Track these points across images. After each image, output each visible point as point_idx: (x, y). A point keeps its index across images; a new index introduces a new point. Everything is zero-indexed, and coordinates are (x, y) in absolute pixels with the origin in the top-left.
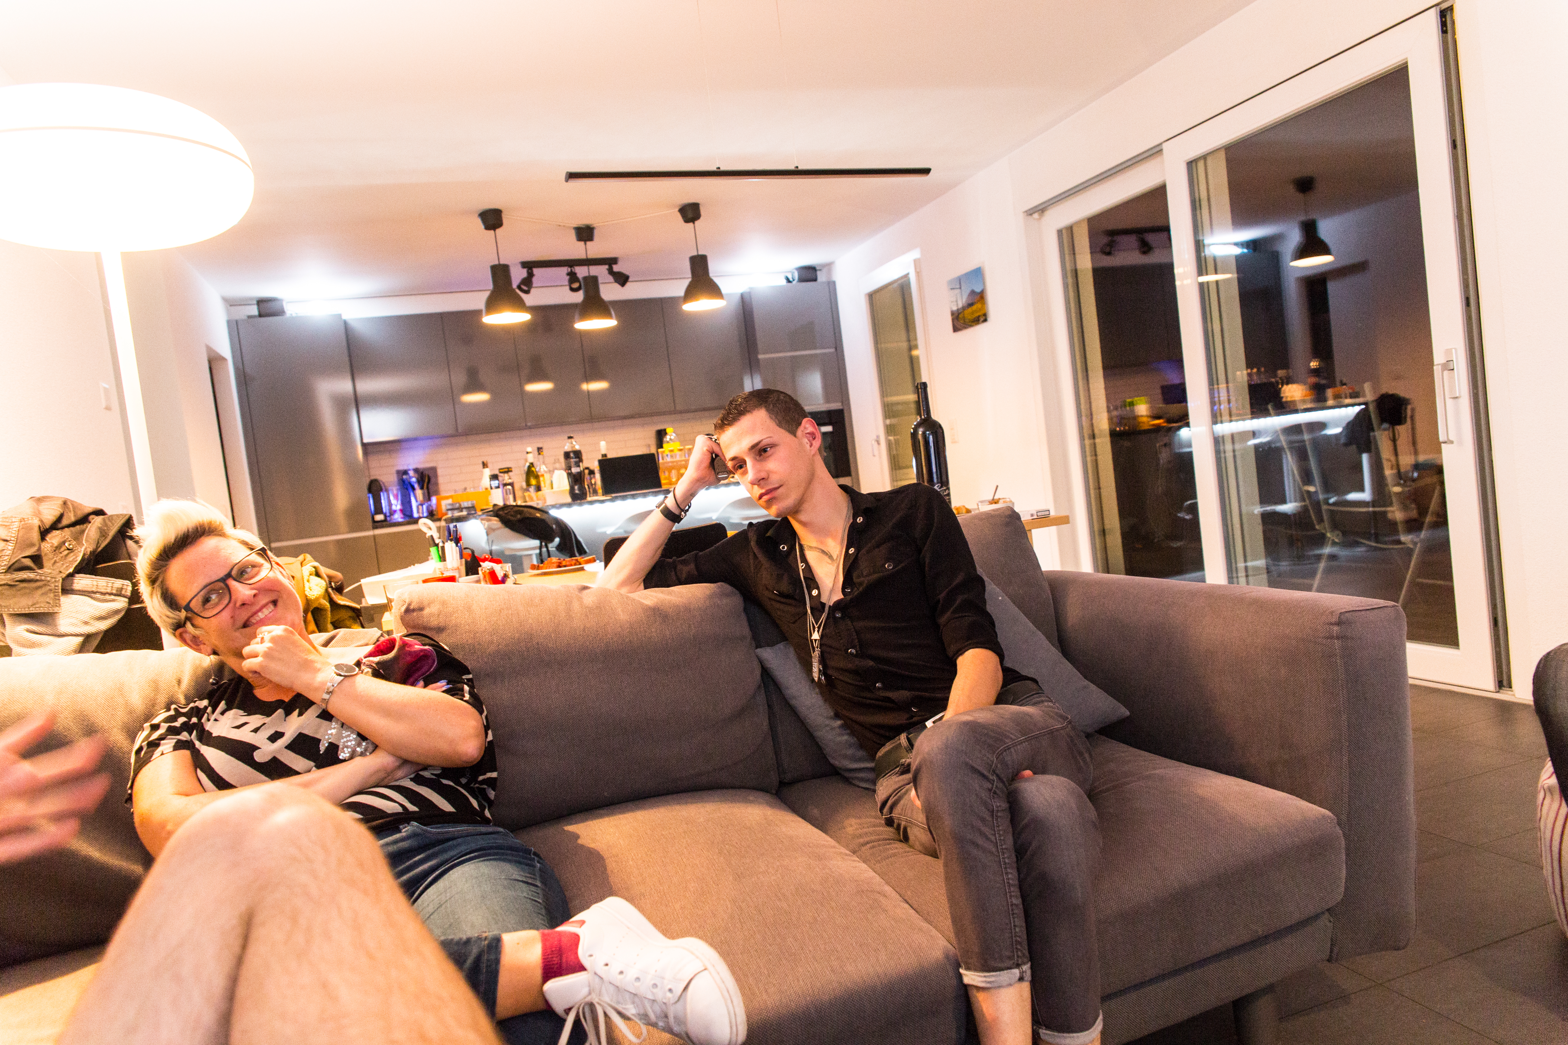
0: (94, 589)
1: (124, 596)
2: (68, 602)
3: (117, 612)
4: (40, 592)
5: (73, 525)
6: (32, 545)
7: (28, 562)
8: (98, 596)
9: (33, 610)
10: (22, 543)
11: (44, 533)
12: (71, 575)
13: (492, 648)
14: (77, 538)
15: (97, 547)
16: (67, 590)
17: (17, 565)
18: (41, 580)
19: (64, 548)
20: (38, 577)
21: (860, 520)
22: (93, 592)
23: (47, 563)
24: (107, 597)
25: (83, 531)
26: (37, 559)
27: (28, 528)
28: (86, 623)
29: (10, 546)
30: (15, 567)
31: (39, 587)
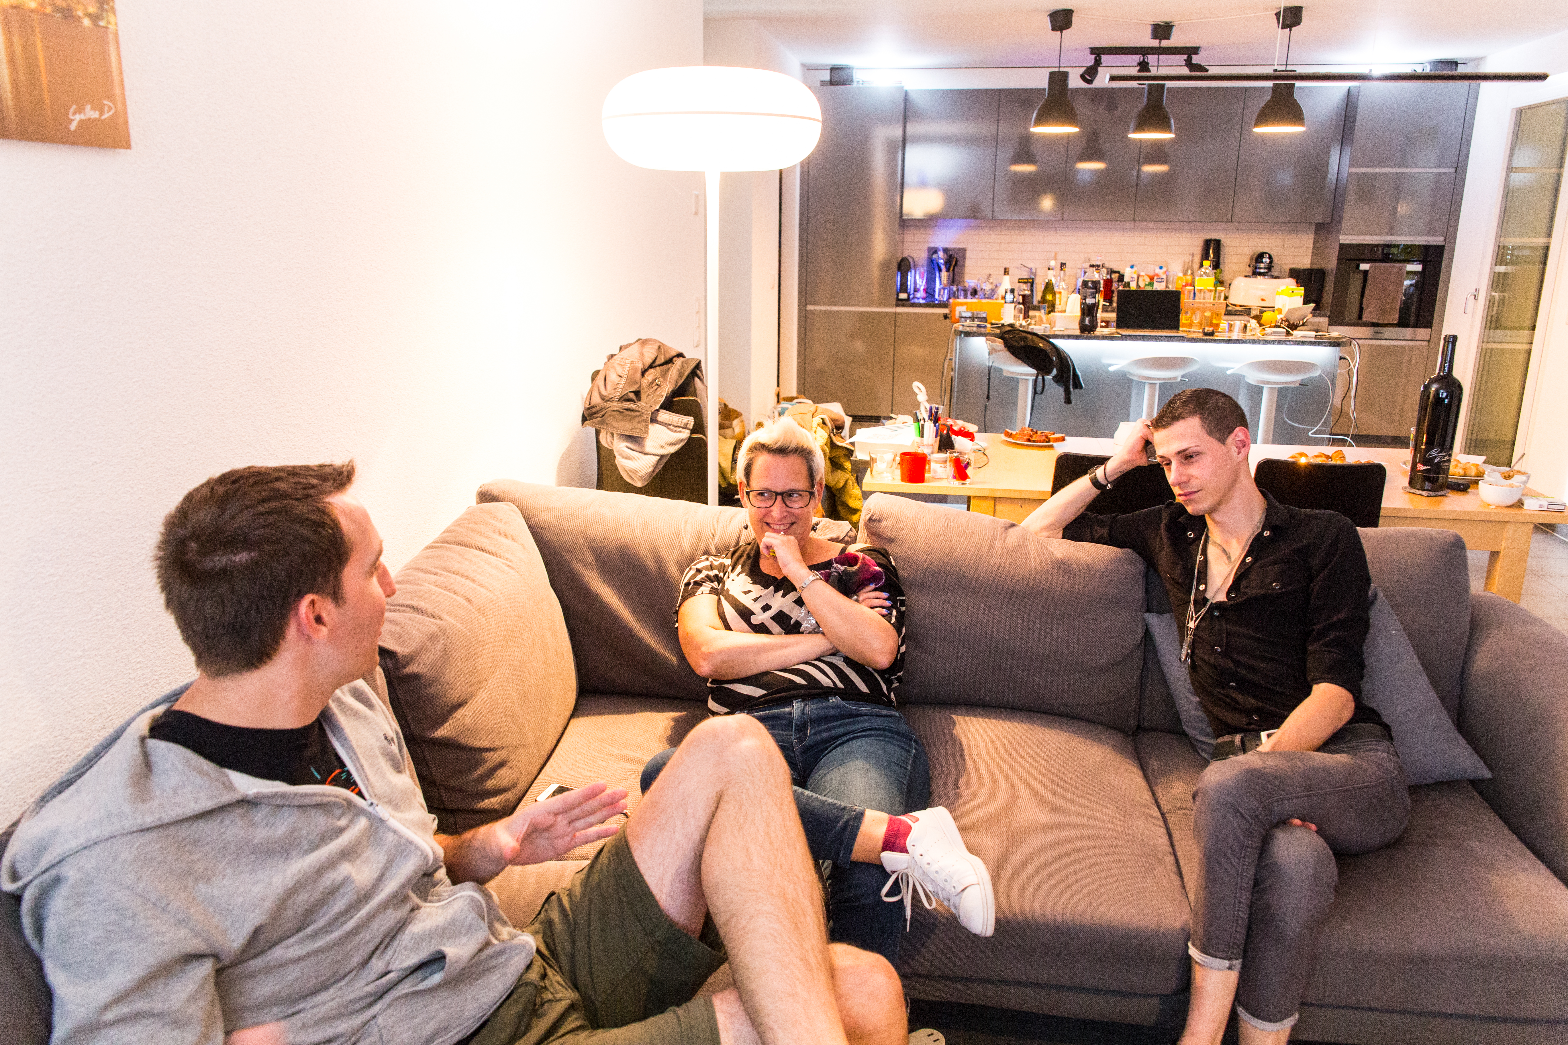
0: (670, 423)
1: (688, 429)
2: (655, 430)
3: (682, 440)
4: (637, 420)
5: (662, 365)
6: (636, 383)
7: (632, 396)
8: (672, 427)
9: (631, 434)
10: (631, 381)
11: (643, 373)
12: (658, 410)
13: (925, 565)
14: (664, 375)
15: (676, 386)
16: (653, 420)
17: (625, 397)
18: (639, 411)
19: (655, 384)
20: (637, 409)
21: (1267, 533)
22: (669, 424)
23: (643, 396)
24: (678, 429)
25: (668, 370)
26: (637, 393)
27: (634, 369)
28: (662, 447)
29: (623, 381)
30: (624, 399)
31: (637, 416)
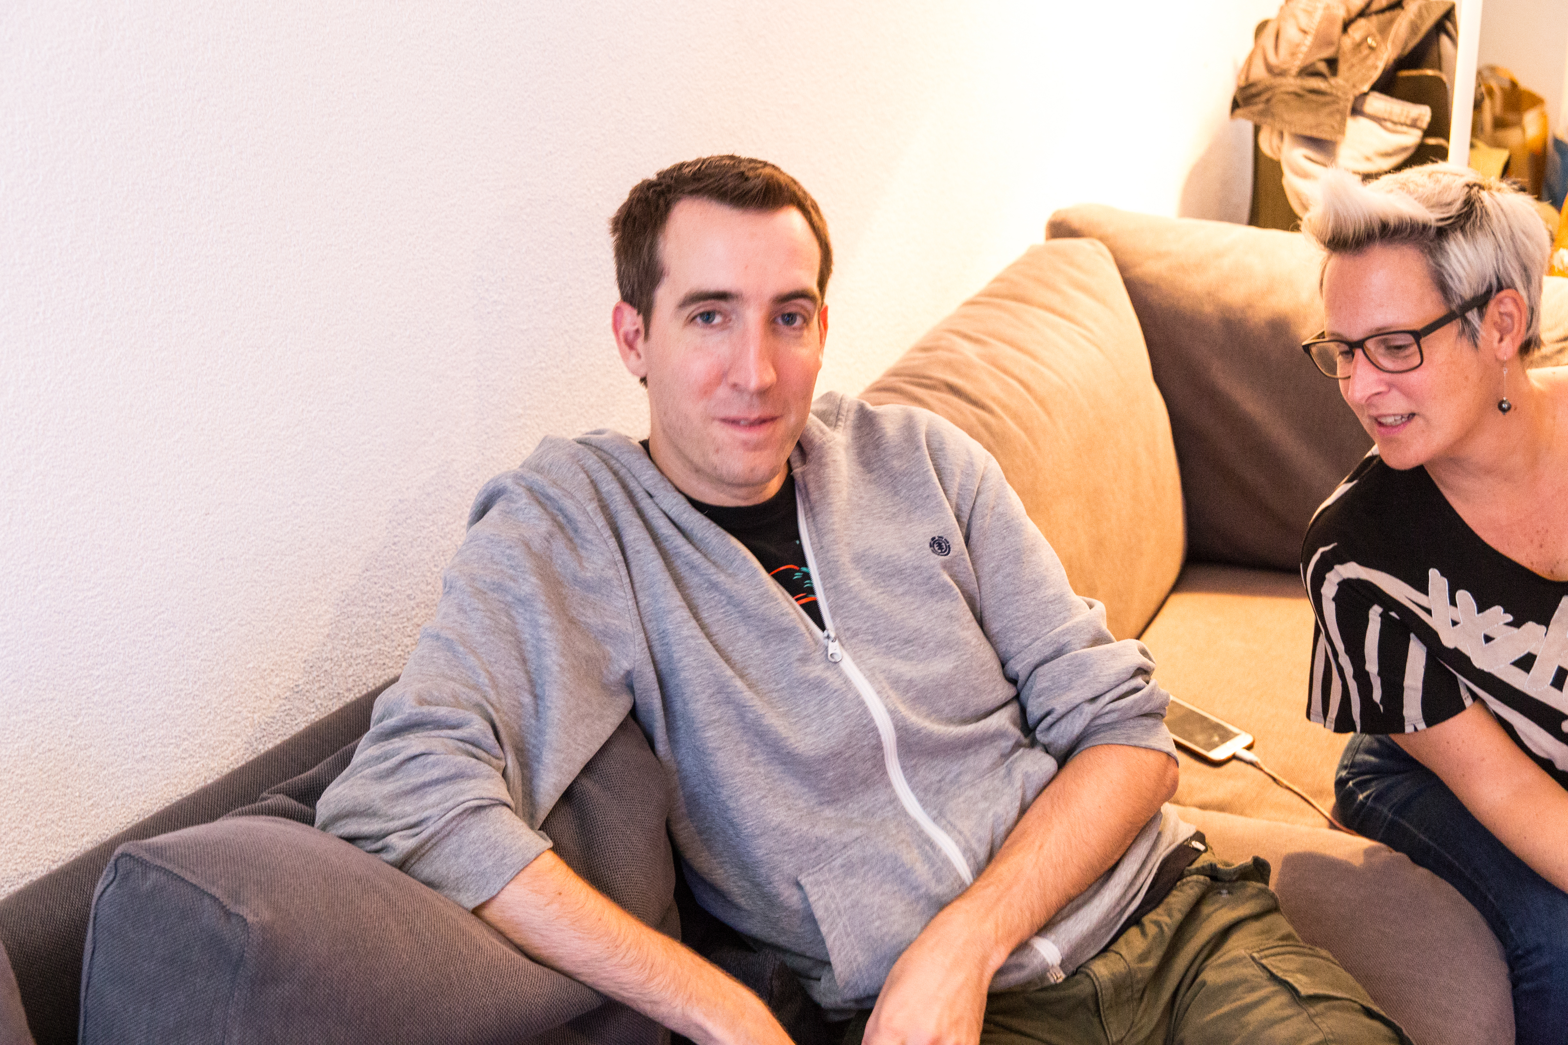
0: (1386, 116)
1: (1419, 128)
2: (1356, 126)
3: (1405, 149)
4: (1327, 110)
5: (1382, 11)
6: (1330, 43)
7: (1322, 67)
8: (1389, 125)
9: (1315, 133)
10: (1322, 41)
11: (1346, 26)
12: (1365, 94)
14: (1383, 30)
15: (1404, 49)
16: (1356, 111)
17: (1310, 70)
18: (1331, 94)
19: (1365, 45)
20: (1329, 90)
22: (1385, 120)
23: (1342, 67)
24: (1399, 128)
25: (1391, 22)
26: (1332, 63)
27: (1329, 19)
28: (1368, 159)
29: (1309, 40)
30: (1308, 72)
31: (1326, 104)
